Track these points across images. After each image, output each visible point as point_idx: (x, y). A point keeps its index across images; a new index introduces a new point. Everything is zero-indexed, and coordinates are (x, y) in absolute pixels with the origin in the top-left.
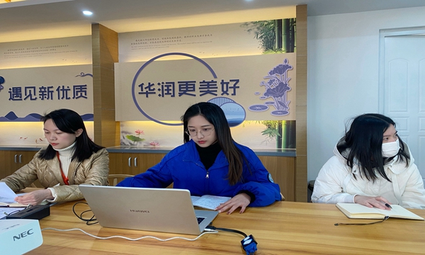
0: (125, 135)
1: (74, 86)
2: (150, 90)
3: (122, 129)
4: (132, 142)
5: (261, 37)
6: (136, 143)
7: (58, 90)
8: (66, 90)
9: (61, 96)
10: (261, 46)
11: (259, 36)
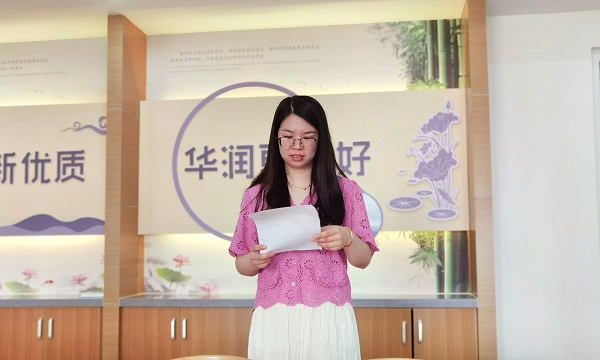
0: (153, 268)
1: (60, 154)
2: (207, 162)
3: (148, 253)
4: (167, 284)
5: (404, 54)
6: (174, 285)
7: (25, 161)
8: (43, 162)
9: (31, 175)
10: (403, 73)
11: (401, 51)
